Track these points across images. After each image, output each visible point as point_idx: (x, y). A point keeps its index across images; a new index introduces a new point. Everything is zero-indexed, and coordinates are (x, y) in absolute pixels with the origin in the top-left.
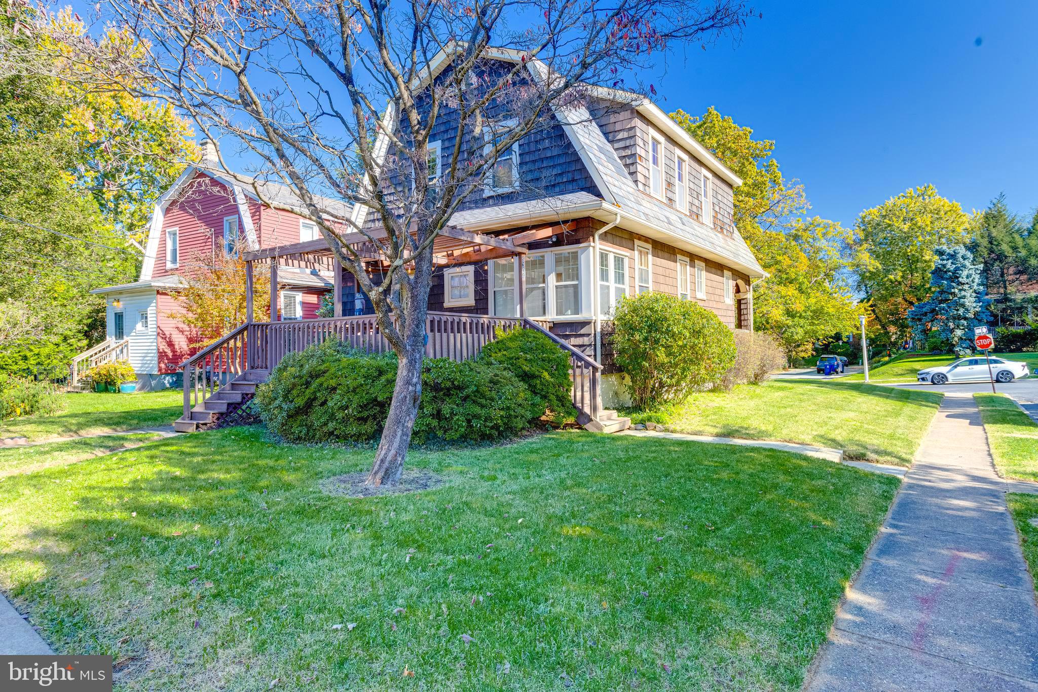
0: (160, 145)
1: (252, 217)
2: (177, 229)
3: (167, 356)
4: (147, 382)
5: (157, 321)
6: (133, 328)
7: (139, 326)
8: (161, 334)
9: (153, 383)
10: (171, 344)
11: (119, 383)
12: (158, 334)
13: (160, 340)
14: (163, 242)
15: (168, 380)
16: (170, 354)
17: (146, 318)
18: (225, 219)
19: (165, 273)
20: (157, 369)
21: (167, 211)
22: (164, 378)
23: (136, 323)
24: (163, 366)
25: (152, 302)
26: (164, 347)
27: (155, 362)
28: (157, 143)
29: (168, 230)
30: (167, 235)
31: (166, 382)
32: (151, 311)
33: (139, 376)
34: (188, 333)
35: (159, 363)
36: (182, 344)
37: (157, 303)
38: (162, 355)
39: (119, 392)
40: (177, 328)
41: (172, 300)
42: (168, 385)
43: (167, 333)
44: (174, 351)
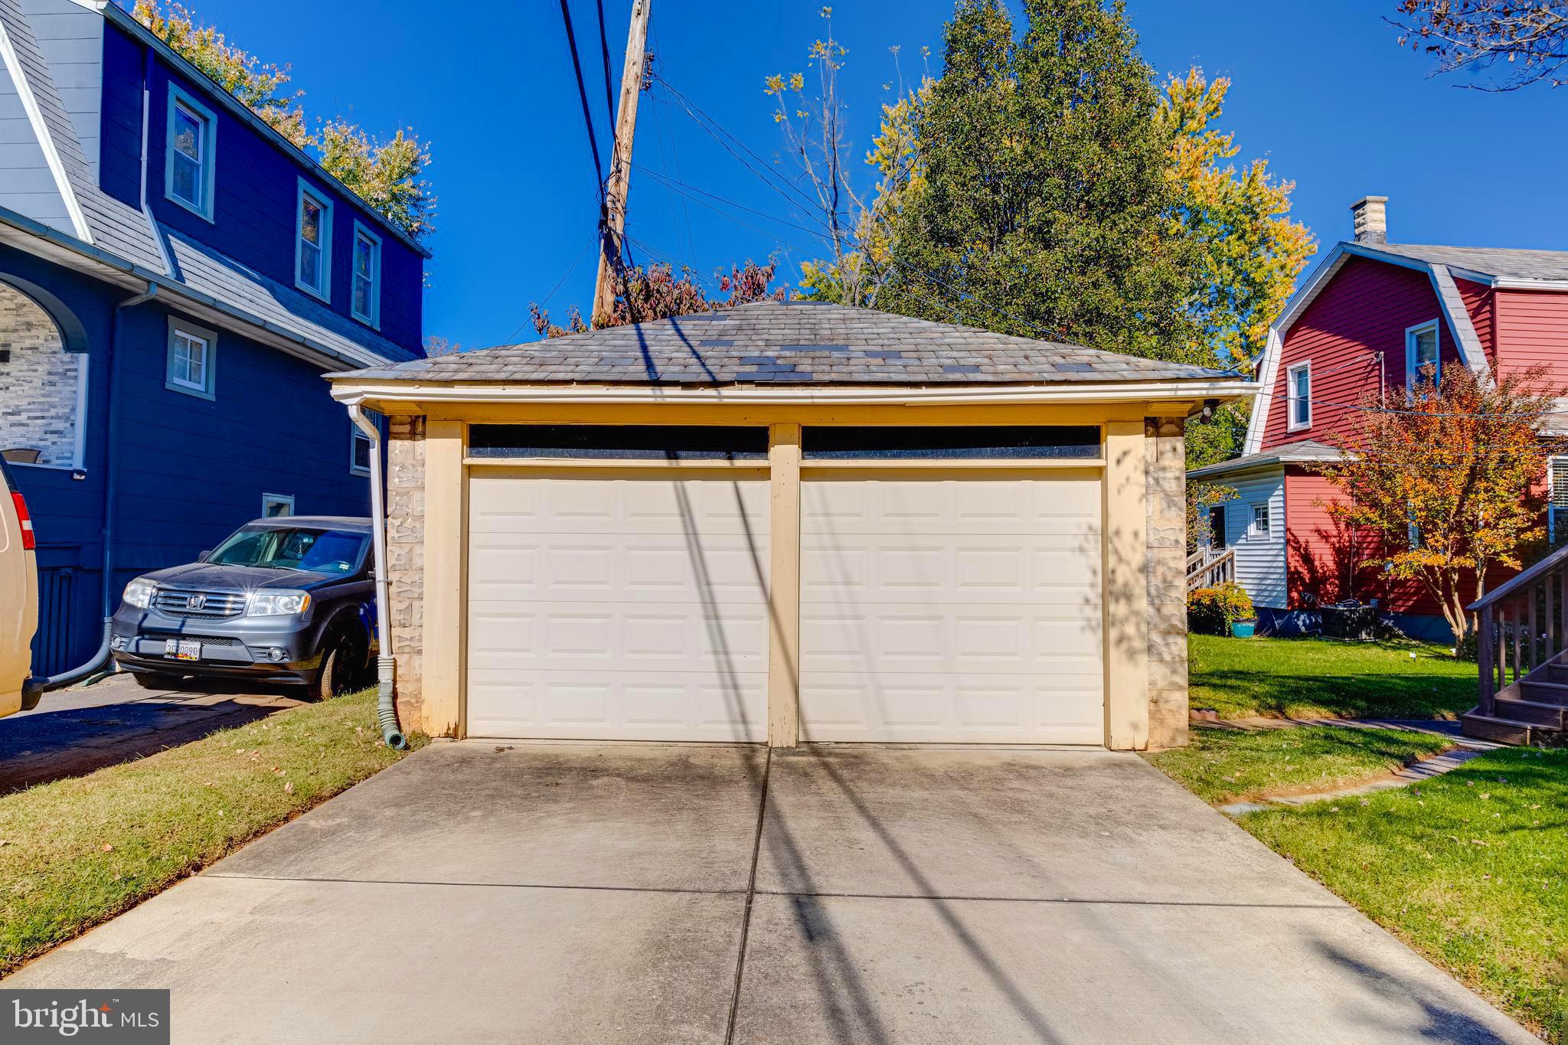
0: (1240, 238)
1: (1472, 317)
2: (1308, 362)
3: (1302, 579)
4: (1270, 622)
5: (1285, 520)
6: (1244, 530)
7: (1252, 529)
8: (1291, 541)
9: (1278, 623)
10: (1307, 559)
11: (1230, 619)
12: (1288, 542)
13: (1291, 551)
14: (1281, 387)
15: (1302, 621)
16: (1307, 577)
17: (1265, 515)
18: (1408, 330)
19: (1290, 437)
20: (1284, 601)
21: (1288, 336)
22: (1298, 617)
23: (1246, 524)
24: (1295, 595)
25: (1276, 489)
26: (1295, 562)
27: (1282, 588)
28: (1235, 236)
29: (1289, 368)
30: (1290, 377)
31: (1300, 623)
32: (1274, 503)
33: (1258, 610)
34: (1334, 540)
35: (1289, 591)
36: (1324, 556)
37: (1285, 489)
38: (1293, 578)
39: (1230, 635)
40: (1318, 531)
41: (1327, 484)
42: (1303, 629)
43: (1302, 540)
44: (1312, 570)
